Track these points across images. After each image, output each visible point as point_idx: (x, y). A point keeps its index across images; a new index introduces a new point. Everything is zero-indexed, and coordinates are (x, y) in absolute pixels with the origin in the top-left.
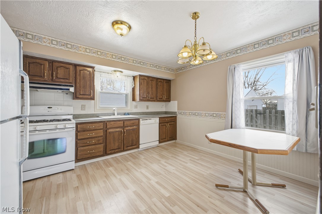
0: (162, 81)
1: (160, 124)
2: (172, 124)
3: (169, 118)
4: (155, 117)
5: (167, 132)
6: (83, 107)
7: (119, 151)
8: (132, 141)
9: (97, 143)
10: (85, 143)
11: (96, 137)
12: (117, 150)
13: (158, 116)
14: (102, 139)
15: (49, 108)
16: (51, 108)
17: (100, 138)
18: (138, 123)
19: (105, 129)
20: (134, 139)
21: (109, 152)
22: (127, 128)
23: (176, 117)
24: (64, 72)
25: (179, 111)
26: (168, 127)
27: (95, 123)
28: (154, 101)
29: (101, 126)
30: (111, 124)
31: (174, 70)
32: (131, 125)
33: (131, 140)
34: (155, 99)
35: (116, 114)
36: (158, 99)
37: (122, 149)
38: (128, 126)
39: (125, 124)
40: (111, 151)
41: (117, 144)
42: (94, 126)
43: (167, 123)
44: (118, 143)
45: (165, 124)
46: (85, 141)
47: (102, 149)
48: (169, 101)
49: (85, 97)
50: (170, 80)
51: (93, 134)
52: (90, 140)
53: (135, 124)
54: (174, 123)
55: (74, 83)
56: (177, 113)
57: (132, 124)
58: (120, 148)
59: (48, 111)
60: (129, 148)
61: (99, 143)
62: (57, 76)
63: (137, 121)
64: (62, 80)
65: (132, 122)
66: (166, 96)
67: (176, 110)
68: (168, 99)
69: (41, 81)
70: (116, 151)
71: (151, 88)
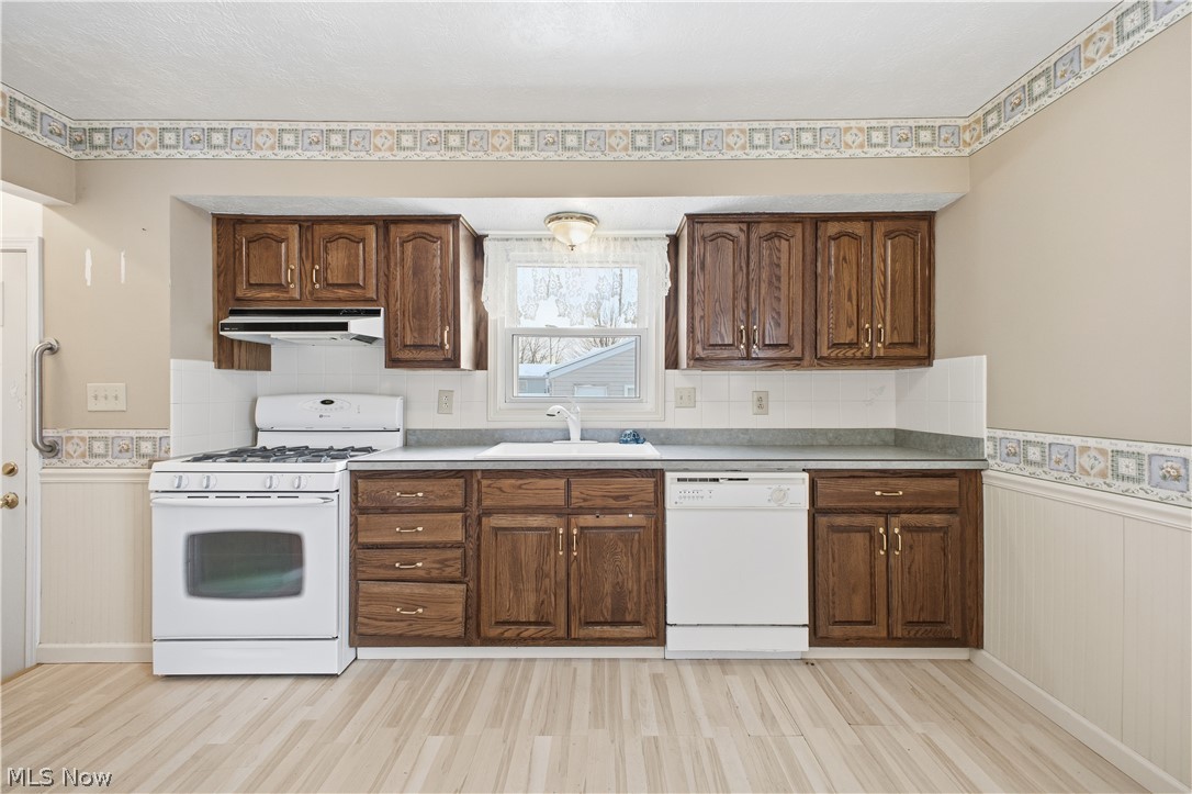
0: (859, 228)
1: (822, 520)
2: (934, 529)
3: (901, 482)
4: (780, 470)
5: (880, 581)
6: (445, 400)
7: (543, 638)
8: (619, 594)
9: (435, 573)
10: (386, 567)
11: (434, 546)
12: (532, 630)
13: (802, 465)
14: (456, 559)
15: (324, 402)
16: (332, 402)
17: (449, 554)
18: (651, 497)
19: (475, 511)
20: (631, 585)
21: (495, 632)
22: (588, 520)
23: (977, 473)
24: (349, 257)
25: (999, 434)
26: (892, 545)
27: (428, 477)
28: (796, 362)
29: (454, 493)
30: (500, 489)
31: (959, 130)
32: (611, 503)
33: (608, 588)
34: (796, 352)
35: (575, 434)
36: (824, 352)
37: (561, 633)
38: (591, 510)
39: (575, 493)
40: (499, 630)
41: (531, 599)
42: (425, 492)
43: (887, 514)
44: (537, 591)
45: (866, 520)
46: (385, 556)
47: (458, 610)
48: (926, 359)
49: (422, 355)
50: (928, 218)
51: (420, 530)
52: (408, 554)
53: (633, 499)
54: (955, 520)
55: (382, 300)
56: (988, 449)
57: (616, 498)
58: (547, 623)
59: (321, 416)
60: (597, 631)
61: (445, 574)
62: (326, 279)
63: (649, 483)
64: (342, 293)
65: (617, 485)
66: (893, 328)
67: (975, 425)
68: (913, 344)
69: (284, 303)
70: (525, 634)
71: (770, 283)
